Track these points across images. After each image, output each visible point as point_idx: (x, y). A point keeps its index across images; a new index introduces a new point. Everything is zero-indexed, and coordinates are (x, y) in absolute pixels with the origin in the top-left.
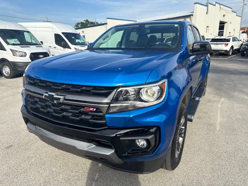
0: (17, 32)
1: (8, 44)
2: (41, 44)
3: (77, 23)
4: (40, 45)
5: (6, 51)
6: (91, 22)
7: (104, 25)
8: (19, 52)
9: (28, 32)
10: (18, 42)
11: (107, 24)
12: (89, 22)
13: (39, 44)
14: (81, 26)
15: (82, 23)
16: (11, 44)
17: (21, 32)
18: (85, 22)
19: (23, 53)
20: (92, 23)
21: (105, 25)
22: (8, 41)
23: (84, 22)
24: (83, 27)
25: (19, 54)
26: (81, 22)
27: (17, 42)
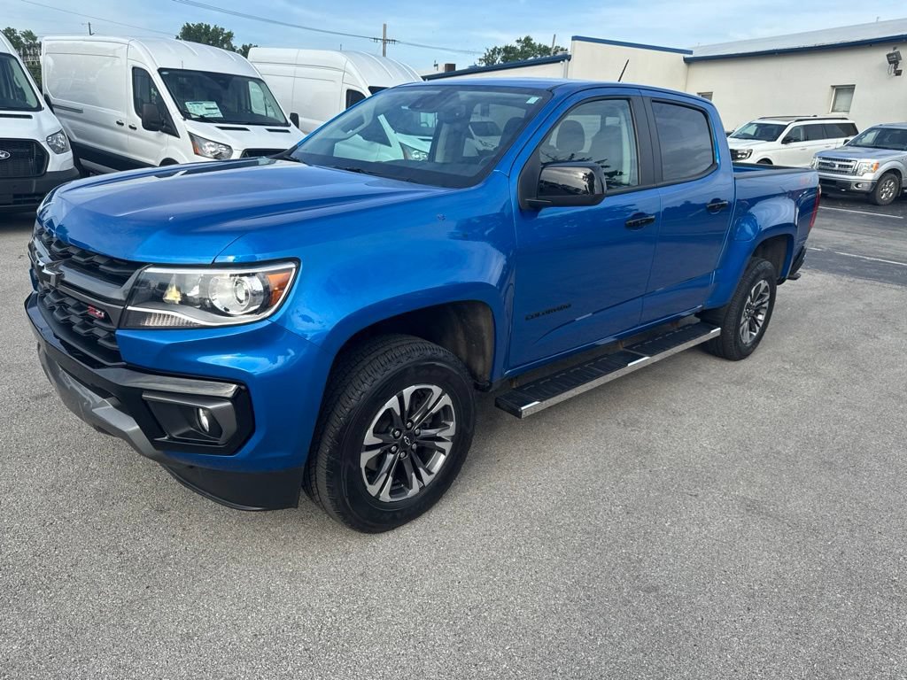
0: (221, 81)
1: (186, 115)
2: (289, 121)
3: (491, 48)
4: (287, 124)
5: (179, 137)
6: (540, 45)
7: (559, 61)
8: (213, 144)
9: (259, 81)
10: (218, 111)
11: (569, 60)
12: (532, 46)
13: (283, 121)
14: (504, 59)
15: (508, 50)
16: (193, 117)
17: (234, 78)
18: (519, 48)
19: (224, 149)
20: (546, 50)
21: (564, 61)
22: (190, 106)
23: (515, 44)
24: (510, 62)
25: (213, 149)
26: (507, 47)
27: (214, 111)
